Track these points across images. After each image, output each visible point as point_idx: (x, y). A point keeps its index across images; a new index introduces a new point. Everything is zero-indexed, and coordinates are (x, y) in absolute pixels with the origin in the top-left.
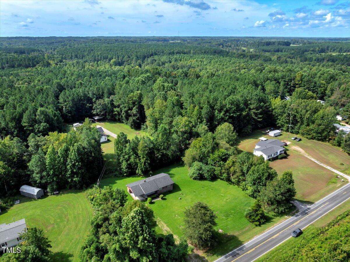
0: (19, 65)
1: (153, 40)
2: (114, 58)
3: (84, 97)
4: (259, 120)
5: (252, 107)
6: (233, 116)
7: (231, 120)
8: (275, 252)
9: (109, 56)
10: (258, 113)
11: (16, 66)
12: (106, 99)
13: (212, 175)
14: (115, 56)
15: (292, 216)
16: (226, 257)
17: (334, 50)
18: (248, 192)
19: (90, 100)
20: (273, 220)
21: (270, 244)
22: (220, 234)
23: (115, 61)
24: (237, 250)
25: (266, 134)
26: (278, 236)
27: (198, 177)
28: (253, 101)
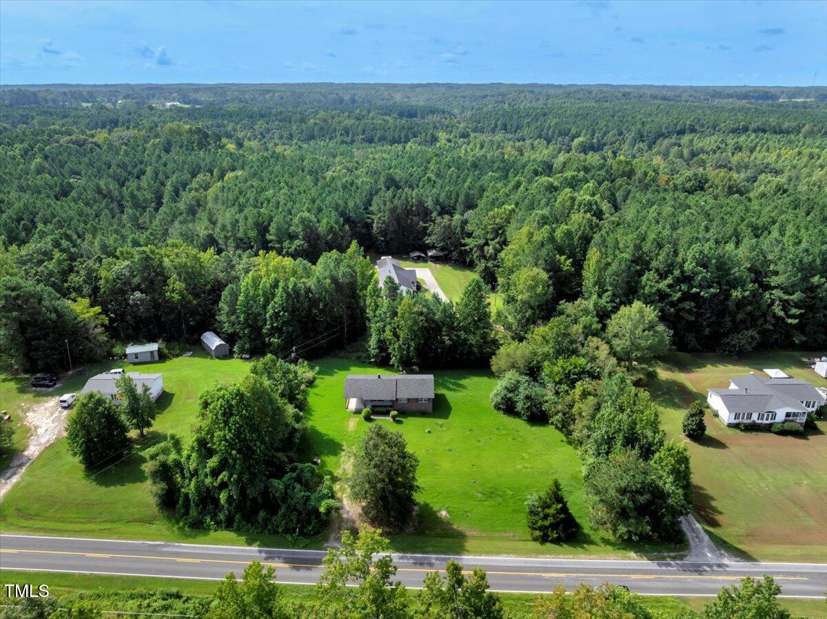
0: (382, 139)
1: (730, 96)
2: (582, 134)
3: (417, 209)
4: (790, 321)
5: (774, 281)
6: (698, 293)
7: (693, 304)
8: (513, 599)
9: (573, 131)
10: (792, 304)
11: (376, 139)
12: (457, 217)
13: (534, 409)
14: (587, 130)
15: (649, 560)
16: (401, 558)
19: (426, 214)
20: (592, 547)
21: (522, 582)
22: (437, 518)
23: (582, 142)
24: (437, 559)
25: (808, 366)
26: (557, 579)
27: (503, 404)
28: (780, 268)
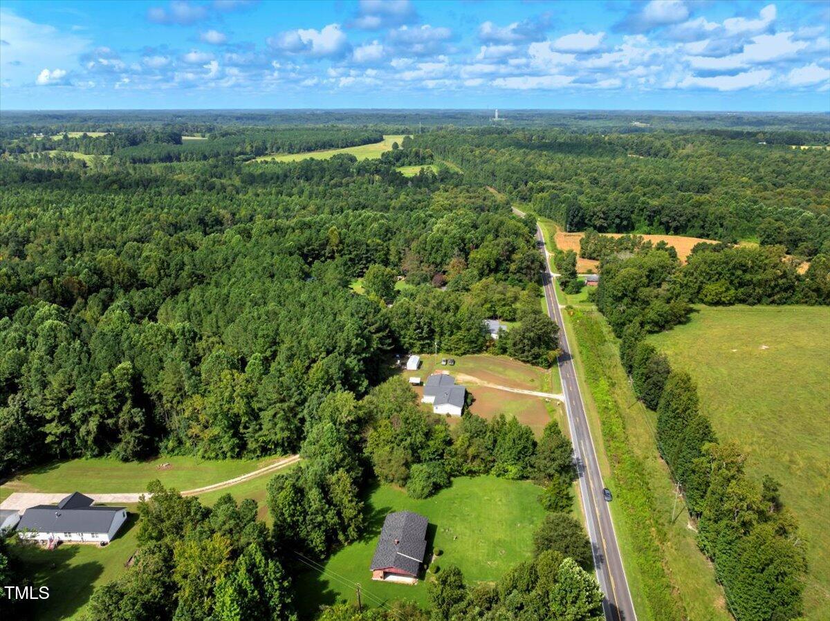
17: (278, 149)
18: (511, 475)
20: (572, 494)
